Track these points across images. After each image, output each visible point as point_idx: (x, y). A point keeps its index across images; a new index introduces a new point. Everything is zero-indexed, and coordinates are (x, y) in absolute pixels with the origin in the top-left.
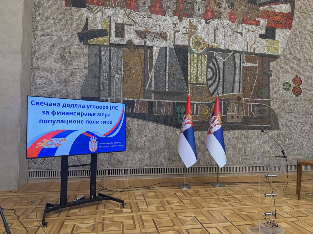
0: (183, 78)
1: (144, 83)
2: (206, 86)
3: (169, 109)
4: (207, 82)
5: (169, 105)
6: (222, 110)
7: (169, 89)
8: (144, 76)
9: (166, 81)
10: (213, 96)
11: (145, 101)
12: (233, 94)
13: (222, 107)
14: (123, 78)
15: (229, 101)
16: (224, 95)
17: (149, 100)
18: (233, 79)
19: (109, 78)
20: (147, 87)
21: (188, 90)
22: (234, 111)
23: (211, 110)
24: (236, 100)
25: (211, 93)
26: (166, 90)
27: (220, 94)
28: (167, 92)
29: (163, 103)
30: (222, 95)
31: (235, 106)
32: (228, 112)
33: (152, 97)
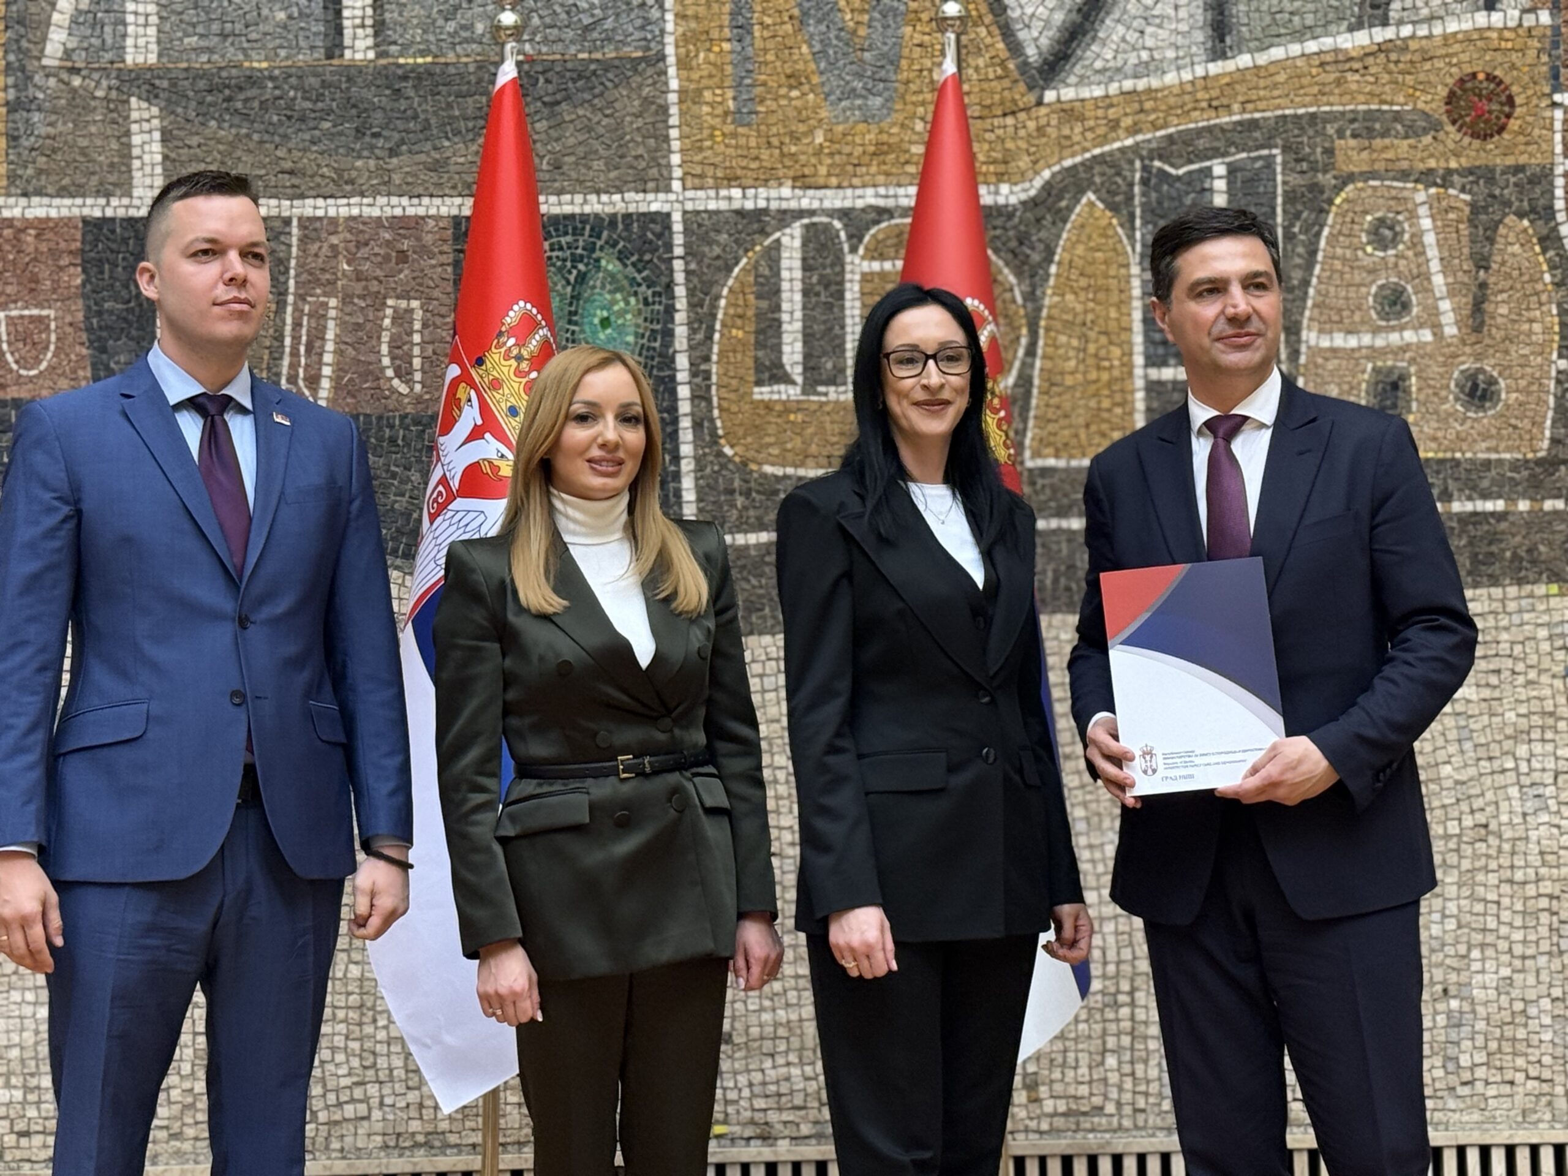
3: (402, 318)
5: (403, 257)
7: (379, 27)
10: (1068, 93)
11: (43, 226)
12: (1382, 48)
15: (1329, 152)
16: (1244, 60)
17: (93, 208)
20: (56, 17)
21: (670, 27)
22: (1406, 306)
23: (1039, 309)
24: (1437, 127)
25: (1031, 51)
26: (347, 41)
27: (1170, 54)
28: (352, 73)
29: (303, 240)
30: (1200, 71)
31: (1426, 223)
32: (1307, 313)
33: (136, 164)
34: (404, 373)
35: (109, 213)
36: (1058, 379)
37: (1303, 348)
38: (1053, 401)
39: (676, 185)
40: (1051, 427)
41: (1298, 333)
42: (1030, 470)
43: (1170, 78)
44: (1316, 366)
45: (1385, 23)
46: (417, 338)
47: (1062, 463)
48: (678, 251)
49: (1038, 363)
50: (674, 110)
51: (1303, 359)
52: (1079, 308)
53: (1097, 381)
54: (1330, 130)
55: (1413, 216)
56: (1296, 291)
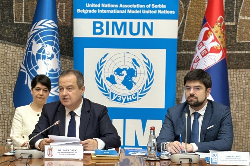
3: (61, 7)
23: (187, 10)
32: (240, 12)
34: (61, 18)
36: (190, 24)
37: (239, 19)
38: (189, 28)
40: (188, 33)
41: (238, 16)
42: (183, 42)
44: (241, 23)
46: (64, 11)
47: (190, 41)
49: (186, 20)
51: (239, 21)
52: (195, 9)
53: (198, 24)
56: (238, 8)
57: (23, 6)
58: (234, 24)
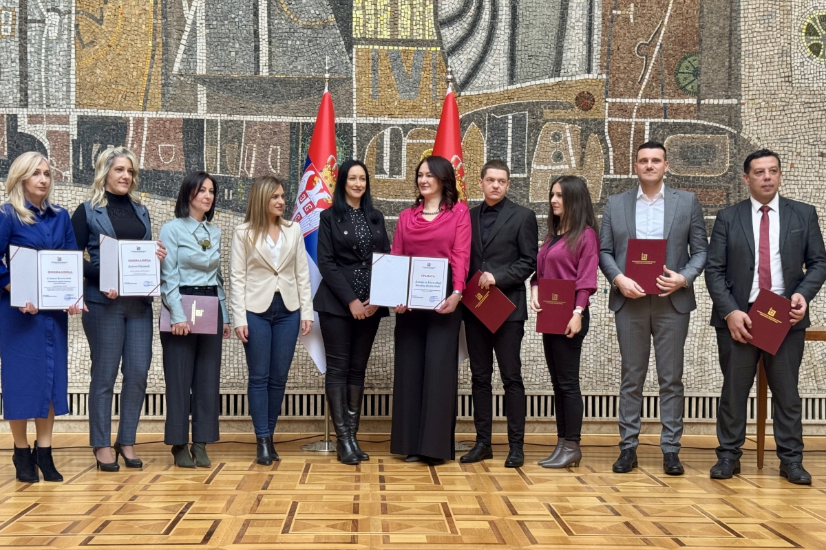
0: (332, 18)
1: (165, 45)
2: (433, 49)
3: (274, 151)
4: (439, 34)
5: (275, 133)
6: (509, 151)
7: (270, 66)
8: (164, 17)
9: (256, 33)
10: (468, 93)
11: (171, 121)
12: (558, 83)
13: (510, 139)
14: (77, 26)
15: (542, 113)
16: (518, 85)
17: (186, 116)
18: (557, 13)
19: (21, 30)
20: (177, 60)
21: (354, 69)
22: (562, 158)
24: (573, 107)
25: (458, 80)
26: (261, 70)
27: (498, 83)
28: (262, 79)
29: (247, 127)
30: (506, 88)
31: (568, 134)
32: (533, 159)
33: (199, 103)
34: (275, 167)
35: (191, 117)
37: (532, 169)
39: (355, 116)
41: (531, 165)
43: (497, 90)
44: (536, 174)
45: (559, 76)
48: (355, 135)
50: (355, 94)
51: (532, 172)
52: (469, 155)
54: (542, 107)
55: (565, 132)
56: (531, 153)
57: (219, 151)
58: (525, 176)
